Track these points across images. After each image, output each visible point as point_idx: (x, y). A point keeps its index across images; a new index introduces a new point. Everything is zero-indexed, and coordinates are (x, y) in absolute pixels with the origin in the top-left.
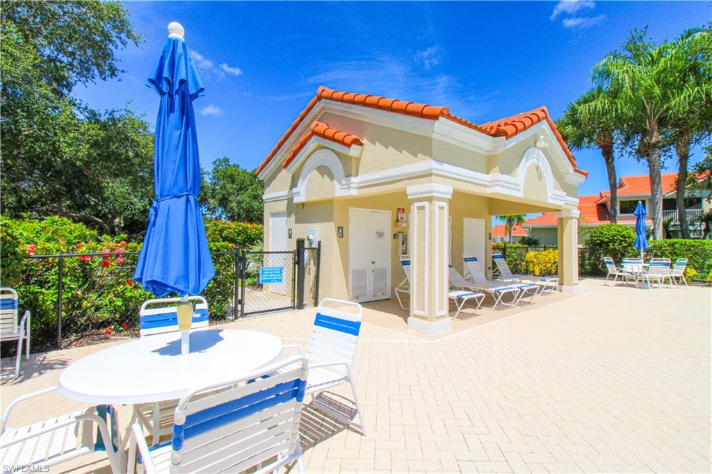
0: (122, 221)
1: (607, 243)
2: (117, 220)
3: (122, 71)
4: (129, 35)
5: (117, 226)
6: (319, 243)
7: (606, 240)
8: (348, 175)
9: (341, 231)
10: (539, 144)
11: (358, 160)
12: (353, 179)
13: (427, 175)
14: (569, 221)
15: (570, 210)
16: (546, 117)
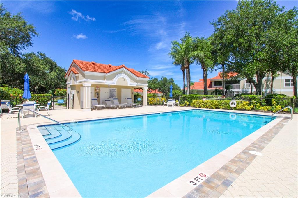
0: (38, 88)
2: (36, 87)
3: (34, 44)
4: (35, 33)
5: (36, 89)
6: (74, 95)
8: (76, 80)
9: (78, 92)
11: (78, 77)
12: (77, 81)
13: (84, 82)
14: (144, 90)
15: (143, 87)
16: (124, 67)
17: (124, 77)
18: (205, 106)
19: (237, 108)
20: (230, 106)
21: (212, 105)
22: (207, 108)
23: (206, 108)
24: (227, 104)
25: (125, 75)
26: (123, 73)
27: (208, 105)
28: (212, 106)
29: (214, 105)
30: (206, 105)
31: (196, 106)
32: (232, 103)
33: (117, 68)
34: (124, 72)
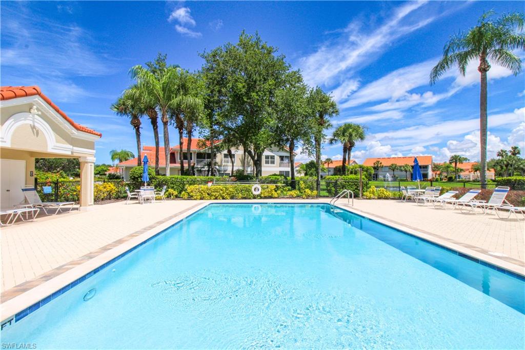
1: (137, 178)
7: (136, 176)
10: (32, 111)
14: (86, 164)
15: (86, 157)
16: (39, 94)
17: (36, 125)
18: (212, 195)
19: (262, 195)
20: (252, 193)
21: (226, 193)
22: (216, 198)
23: (214, 199)
24: (248, 190)
25: (40, 119)
26: (34, 111)
27: (217, 194)
28: (224, 195)
29: (228, 194)
30: (214, 194)
31: (195, 197)
32: (255, 190)
33: (18, 92)
34: (38, 110)
